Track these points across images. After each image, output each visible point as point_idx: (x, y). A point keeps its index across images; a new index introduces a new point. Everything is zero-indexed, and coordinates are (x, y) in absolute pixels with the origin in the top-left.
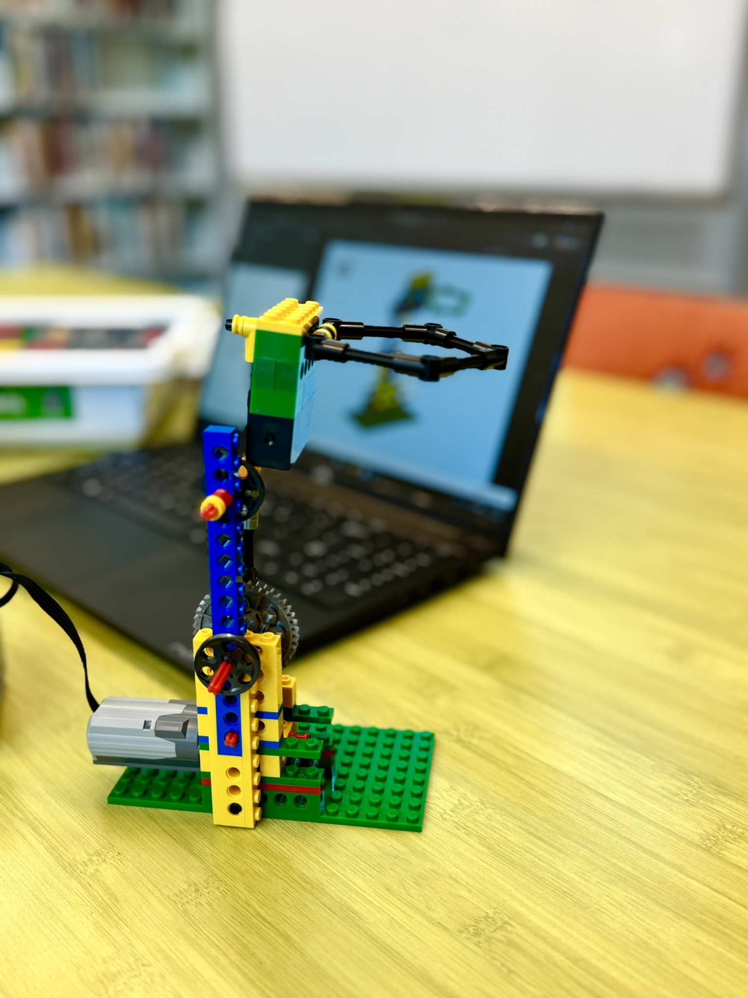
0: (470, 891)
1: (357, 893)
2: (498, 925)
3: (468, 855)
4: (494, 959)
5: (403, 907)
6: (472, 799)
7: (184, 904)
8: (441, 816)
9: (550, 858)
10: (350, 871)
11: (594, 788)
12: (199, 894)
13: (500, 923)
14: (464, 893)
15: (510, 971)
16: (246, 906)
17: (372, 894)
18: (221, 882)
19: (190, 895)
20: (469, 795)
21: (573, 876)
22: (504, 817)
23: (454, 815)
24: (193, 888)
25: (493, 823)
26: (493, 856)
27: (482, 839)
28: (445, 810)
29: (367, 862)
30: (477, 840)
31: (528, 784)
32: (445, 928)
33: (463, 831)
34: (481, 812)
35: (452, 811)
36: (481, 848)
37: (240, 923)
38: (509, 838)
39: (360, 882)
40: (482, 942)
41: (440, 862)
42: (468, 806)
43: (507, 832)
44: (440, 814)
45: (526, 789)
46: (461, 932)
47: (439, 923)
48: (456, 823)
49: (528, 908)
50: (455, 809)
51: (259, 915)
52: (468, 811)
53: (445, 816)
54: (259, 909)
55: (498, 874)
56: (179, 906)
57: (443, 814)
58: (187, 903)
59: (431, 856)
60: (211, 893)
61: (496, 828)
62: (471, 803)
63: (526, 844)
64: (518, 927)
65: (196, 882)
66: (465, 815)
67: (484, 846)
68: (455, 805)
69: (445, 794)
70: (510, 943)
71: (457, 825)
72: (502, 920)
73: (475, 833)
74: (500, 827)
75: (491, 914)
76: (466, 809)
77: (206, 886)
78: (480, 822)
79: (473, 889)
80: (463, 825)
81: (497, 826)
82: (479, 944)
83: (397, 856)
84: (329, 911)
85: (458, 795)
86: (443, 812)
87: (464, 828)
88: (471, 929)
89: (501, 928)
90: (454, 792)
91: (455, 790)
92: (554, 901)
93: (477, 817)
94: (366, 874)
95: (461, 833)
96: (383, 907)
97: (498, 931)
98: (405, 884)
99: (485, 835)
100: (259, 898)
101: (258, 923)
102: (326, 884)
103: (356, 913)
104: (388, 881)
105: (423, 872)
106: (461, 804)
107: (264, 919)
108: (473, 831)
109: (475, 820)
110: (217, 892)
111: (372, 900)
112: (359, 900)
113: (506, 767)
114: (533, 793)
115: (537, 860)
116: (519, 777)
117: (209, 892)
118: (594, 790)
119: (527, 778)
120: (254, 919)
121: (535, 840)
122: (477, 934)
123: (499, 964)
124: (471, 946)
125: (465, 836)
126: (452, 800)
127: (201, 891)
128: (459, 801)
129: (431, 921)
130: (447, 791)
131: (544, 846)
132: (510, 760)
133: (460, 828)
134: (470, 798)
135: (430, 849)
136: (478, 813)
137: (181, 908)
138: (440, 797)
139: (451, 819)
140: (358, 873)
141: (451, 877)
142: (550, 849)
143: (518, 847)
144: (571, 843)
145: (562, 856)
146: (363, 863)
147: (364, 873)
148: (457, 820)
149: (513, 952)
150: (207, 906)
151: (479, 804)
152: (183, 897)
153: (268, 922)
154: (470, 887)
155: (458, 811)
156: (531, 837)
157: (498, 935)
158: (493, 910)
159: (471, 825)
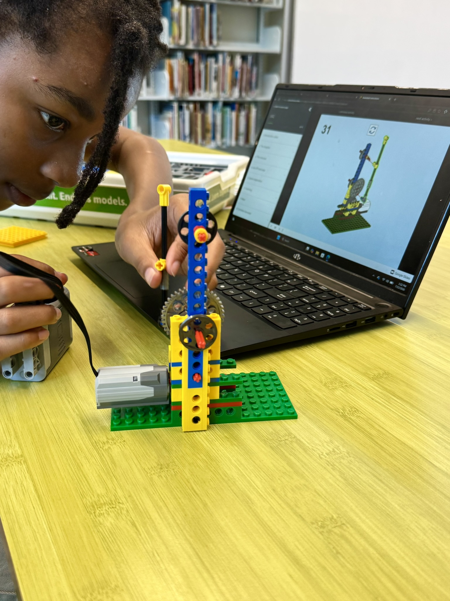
0: (325, 502)
1: (254, 489)
2: (338, 524)
3: (331, 481)
4: (329, 543)
5: (280, 502)
6: (342, 450)
7: (151, 474)
8: (319, 456)
9: (384, 493)
10: (253, 475)
11: (426, 458)
12: (162, 471)
13: (339, 524)
14: (322, 502)
15: (338, 553)
16: (187, 483)
17: (263, 491)
18: (176, 467)
19: (157, 470)
20: (341, 447)
21: (396, 506)
22: (360, 464)
23: (327, 456)
24: (159, 467)
25: (352, 466)
26: (346, 484)
27: (342, 474)
28: (322, 453)
29: (265, 472)
30: (338, 474)
31: (382, 447)
32: (303, 519)
33: (331, 467)
34: (346, 458)
35: (327, 454)
36: (340, 479)
37: (180, 491)
38: (360, 476)
39: (258, 483)
40: (325, 531)
41: (311, 481)
42: (338, 453)
43: (360, 472)
44: (319, 454)
45: (380, 450)
46: (313, 523)
47: (300, 516)
48: (328, 461)
49: (360, 518)
50: (330, 454)
51: (193, 488)
52: (337, 456)
53: (322, 456)
54: (194, 486)
55: (347, 495)
56: (149, 475)
57: (320, 455)
58: (154, 474)
59: (306, 477)
60: (169, 471)
61: (353, 469)
62: (340, 452)
63: (370, 481)
64: (351, 528)
65: (162, 464)
66: (335, 458)
67: (342, 478)
68: (330, 451)
69: (325, 444)
70: (343, 536)
71: (328, 463)
72: (341, 522)
73: (338, 469)
74: (356, 469)
75: (335, 516)
76: (336, 455)
77: (167, 467)
78: (343, 464)
79: (328, 501)
80: (332, 463)
81: (354, 468)
82: (322, 533)
83: (285, 472)
84: (234, 495)
85: (334, 446)
86: (321, 453)
87: (332, 465)
88: (320, 523)
89: (340, 527)
90: (332, 444)
91: (333, 443)
92: (379, 518)
93: (342, 460)
94: (262, 479)
95: (329, 468)
96: (268, 500)
97: (337, 528)
98: (285, 489)
99: (345, 472)
100: (195, 479)
101: (191, 493)
102: (237, 479)
103: (250, 499)
104: (275, 485)
105: (299, 484)
106: (334, 451)
107: (195, 491)
108: (337, 468)
109: (341, 462)
110: (172, 471)
111: (262, 494)
112: (255, 492)
113: (370, 436)
114: (384, 454)
115: (374, 492)
116: (377, 443)
117: (168, 471)
118: (426, 459)
119: (383, 444)
120: (189, 490)
121: (377, 480)
122: (322, 527)
123: (331, 547)
124: (317, 533)
125: (332, 470)
126: (329, 448)
127: (163, 469)
128: (333, 450)
129: (295, 513)
130: (327, 443)
131: (382, 485)
132: (374, 432)
133: (329, 465)
134: (341, 449)
135: (307, 473)
136: (343, 459)
137: (149, 476)
138: (321, 445)
139: (325, 458)
140: (258, 477)
141: (315, 491)
142: (385, 487)
143: (365, 482)
144: (401, 487)
145: (392, 492)
146: (262, 472)
147: (262, 478)
148: (329, 460)
149: (343, 542)
150: (164, 478)
151: (346, 454)
152: (152, 470)
153: (197, 494)
154: (326, 499)
155: (331, 455)
156: (374, 478)
157: (337, 530)
158: (337, 516)
159: (337, 464)
